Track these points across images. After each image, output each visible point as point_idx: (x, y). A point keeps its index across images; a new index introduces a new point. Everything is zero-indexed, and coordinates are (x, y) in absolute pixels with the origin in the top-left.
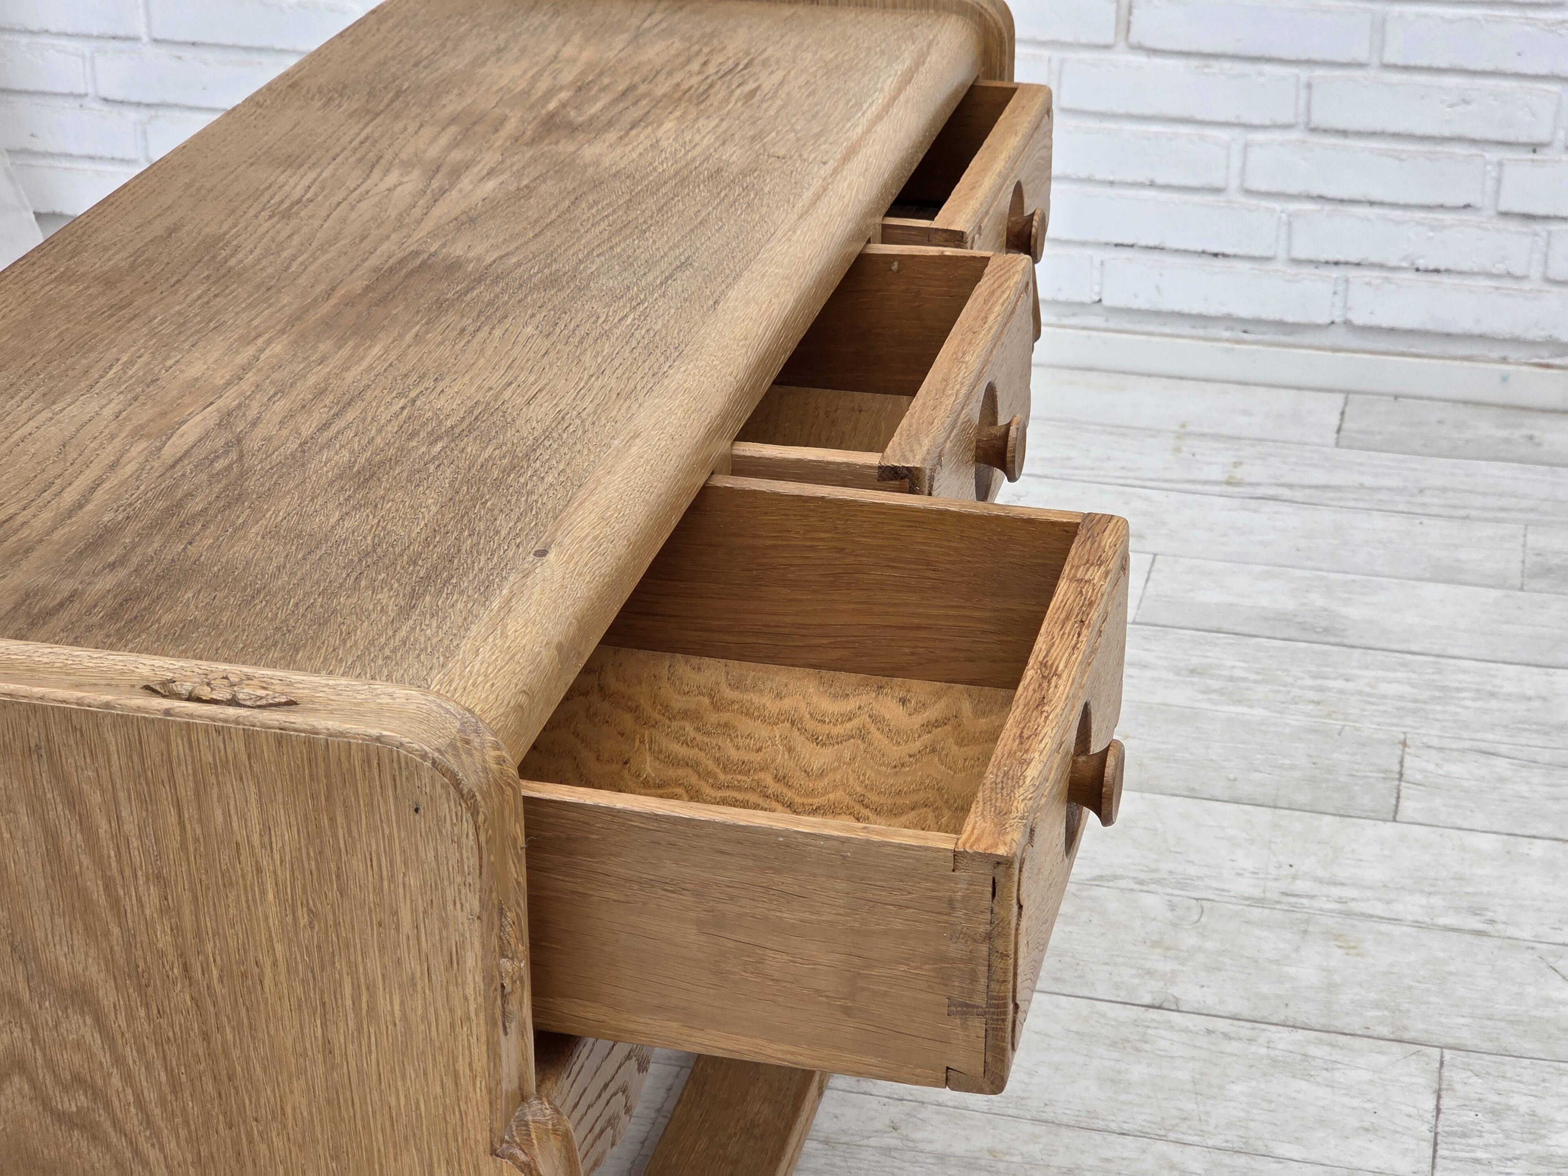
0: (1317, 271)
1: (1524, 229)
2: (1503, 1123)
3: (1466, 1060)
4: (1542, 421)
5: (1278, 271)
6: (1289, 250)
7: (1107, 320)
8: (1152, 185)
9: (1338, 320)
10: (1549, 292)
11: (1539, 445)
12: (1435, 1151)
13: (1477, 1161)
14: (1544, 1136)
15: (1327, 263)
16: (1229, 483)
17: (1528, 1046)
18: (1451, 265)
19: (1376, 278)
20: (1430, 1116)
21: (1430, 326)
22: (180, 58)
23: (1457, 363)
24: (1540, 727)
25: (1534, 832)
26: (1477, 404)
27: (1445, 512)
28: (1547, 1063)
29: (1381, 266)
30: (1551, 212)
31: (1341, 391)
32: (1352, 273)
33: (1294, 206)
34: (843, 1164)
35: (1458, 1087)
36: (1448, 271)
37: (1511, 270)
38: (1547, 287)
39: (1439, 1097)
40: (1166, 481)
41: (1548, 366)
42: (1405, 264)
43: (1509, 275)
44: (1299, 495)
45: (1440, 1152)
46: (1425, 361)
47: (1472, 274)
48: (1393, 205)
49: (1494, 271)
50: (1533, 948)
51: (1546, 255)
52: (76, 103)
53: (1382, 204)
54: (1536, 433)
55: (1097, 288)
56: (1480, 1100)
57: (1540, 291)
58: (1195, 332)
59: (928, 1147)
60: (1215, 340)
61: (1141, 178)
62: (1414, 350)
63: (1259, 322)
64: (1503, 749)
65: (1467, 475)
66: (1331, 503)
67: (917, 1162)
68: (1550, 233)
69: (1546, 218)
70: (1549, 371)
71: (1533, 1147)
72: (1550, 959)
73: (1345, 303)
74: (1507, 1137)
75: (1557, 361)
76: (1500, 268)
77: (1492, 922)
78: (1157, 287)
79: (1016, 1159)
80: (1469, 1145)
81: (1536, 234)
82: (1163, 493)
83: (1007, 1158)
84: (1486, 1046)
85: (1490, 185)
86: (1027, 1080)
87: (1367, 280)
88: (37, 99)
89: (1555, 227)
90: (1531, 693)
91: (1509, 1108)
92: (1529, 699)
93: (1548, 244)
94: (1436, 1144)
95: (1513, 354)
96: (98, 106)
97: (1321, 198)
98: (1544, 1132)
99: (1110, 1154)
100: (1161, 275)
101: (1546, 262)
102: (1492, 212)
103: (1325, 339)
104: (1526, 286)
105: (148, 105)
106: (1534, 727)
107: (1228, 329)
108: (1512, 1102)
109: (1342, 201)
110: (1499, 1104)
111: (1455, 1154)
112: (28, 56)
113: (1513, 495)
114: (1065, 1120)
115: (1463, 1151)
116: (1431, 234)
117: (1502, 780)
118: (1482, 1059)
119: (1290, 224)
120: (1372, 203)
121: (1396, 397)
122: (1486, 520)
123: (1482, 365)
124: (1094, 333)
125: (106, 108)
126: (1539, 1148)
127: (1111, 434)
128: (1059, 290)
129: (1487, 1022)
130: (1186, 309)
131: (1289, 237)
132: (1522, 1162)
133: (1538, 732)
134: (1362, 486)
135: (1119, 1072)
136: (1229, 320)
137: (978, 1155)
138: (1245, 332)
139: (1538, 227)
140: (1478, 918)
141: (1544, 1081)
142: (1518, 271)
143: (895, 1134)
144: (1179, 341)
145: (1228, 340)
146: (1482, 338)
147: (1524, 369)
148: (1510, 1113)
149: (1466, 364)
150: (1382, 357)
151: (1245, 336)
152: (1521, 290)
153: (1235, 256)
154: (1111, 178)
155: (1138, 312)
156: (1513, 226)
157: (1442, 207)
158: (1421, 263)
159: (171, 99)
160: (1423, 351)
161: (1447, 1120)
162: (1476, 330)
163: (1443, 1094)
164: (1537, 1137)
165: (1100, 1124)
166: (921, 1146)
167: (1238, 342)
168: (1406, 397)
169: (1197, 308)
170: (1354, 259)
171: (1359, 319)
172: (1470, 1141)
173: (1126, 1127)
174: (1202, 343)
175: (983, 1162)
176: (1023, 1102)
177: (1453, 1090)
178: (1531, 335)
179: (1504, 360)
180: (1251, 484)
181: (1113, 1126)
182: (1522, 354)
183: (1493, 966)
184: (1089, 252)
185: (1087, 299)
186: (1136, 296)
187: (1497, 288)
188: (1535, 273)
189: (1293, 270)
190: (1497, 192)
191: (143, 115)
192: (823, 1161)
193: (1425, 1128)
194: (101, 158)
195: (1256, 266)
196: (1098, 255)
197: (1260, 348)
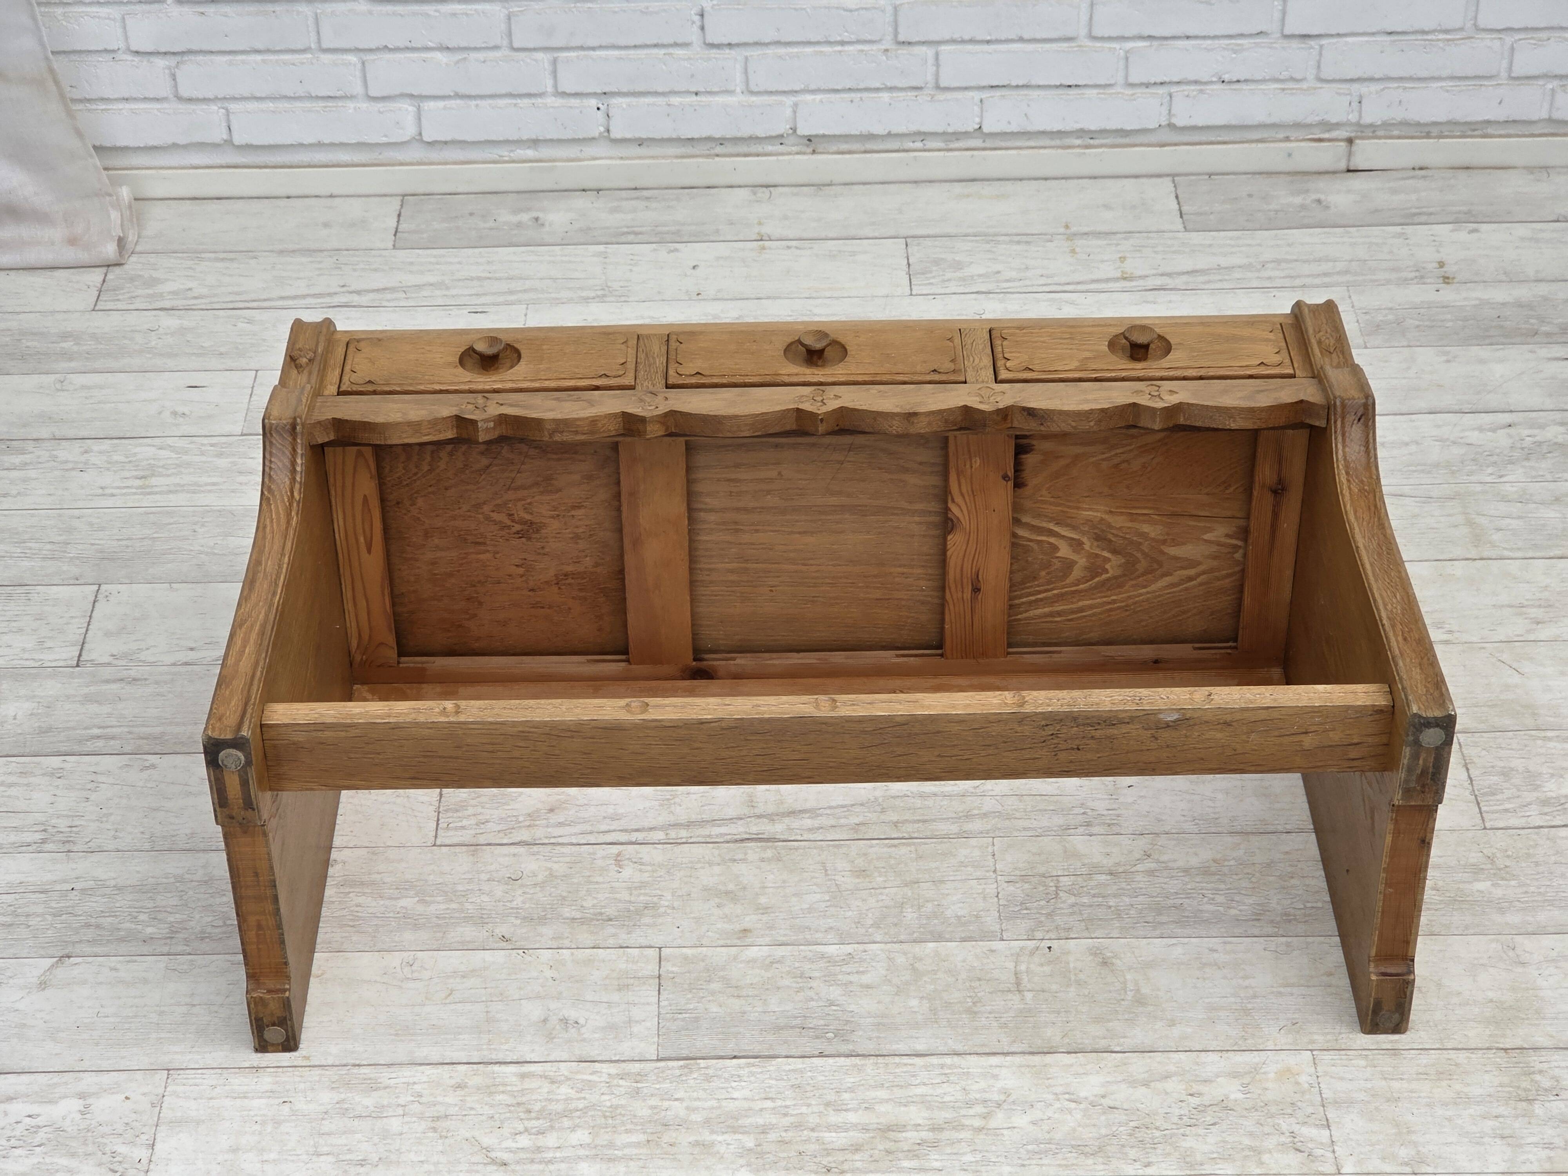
0: (1147, 90)
1: (1303, 46)
2: (1513, 781)
3: (1473, 739)
4: (1322, 183)
5: (1119, 93)
6: (1126, 77)
7: (984, 141)
8: (1021, 40)
9: (1163, 124)
10: (1321, 88)
11: (1327, 207)
12: (1480, 808)
13: (1506, 811)
14: (1539, 786)
15: (1155, 83)
16: (1125, 279)
17: (1507, 722)
18: (1248, 77)
19: (1193, 91)
20: (1467, 784)
21: (1233, 123)
22: (203, 13)
23: (1254, 145)
24: (1423, 467)
25: (1451, 556)
26: (1269, 174)
27: (1287, 283)
28: (1523, 733)
29: (1196, 82)
30: (1322, 32)
31: (1168, 175)
32: (1174, 89)
33: (1129, 45)
34: (1129, 887)
35: (1476, 760)
36: (1246, 81)
37: (1294, 76)
38: (1319, 85)
39: (1468, 770)
40: (1078, 283)
41: (1320, 140)
42: (1214, 79)
43: (1293, 79)
44: (1179, 282)
45: (1483, 809)
46: (1230, 146)
47: (1264, 81)
48: (1204, 38)
49: (1281, 77)
50: (1484, 648)
51: (1319, 62)
52: (109, 57)
53: (1196, 37)
54: (1322, 197)
55: (977, 120)
56: (1493, 767)
57: (1315, 89)
58: (1053, 143)
59: (1175, 865)
60: (1069, 147)
61: (1013, 37)
62: (1219, 139)
63: (1103, 132)
64: (1406, 490)
65: (1289, 245)
66: (1203, 287)
67: (1173, 877)
68: (1321, 46)
69: (1319, 36)
70: (1322, 144)
71: (1535, 794)
72: (1497, 655)
73: (1170, 110)
74: (1519, 790)
75: (1326, 136)
76: (1285, 75)
77: (1450, 632)
78: (1026, 115)
79: (1232, 863)
80: (1498, 800)
81: (1312, 48)
82: (1083, 295)
83: (1226, 863)
84: (1482, 727)
85: (1277, 15)
86: (1213, 805)
87: (1186, 93)
88: (73, 57)
89: (1324, 42)
90: (1406, 439)
91: (1512, 769)
92: (1407, 444)
93: (1321, 54)
94: (1478, 804)
95: (1293, 135)
96: (129, 57)
97: (1150, 37)
98: (1539, 783)
99: (1287, 849)
100: (1028, 105)
101: (1319, 67)
102: (1279, 35)
103: (1152, 138)
104: (1305, 85)
105: (174, 54)
106: (1419, 468)
107: (1078, 138)
108: (1512, 765)
109: (1166, 38)
110: (1504, 767)
111: (1492, 808)
112: (65, 23)
113: (1327, 259)
114: (1249, 830)
115: (1496, 805)
116: (1234, 56)
117: (1415, 516)
118: (1482, 737)
119: (1127, 59)
120: (1188, 37)
121: (1210, 175)
122: (1317, 286)
123: (1272, 145)
124: (975, 153)
125: (137, 59)
126: (1539, 794)
127: (1019, 242)
128: (949, 125)
129: (1476, 709)
130: (1048, 129)
131: (1127, 67)
132: (1534, 807)
133: (1423, 471)
134: (1219, 268)
135: (1266, 788)
136: (1081, 133)
137: (1207, 864)
138: (1092, 138)
139: (1312, 43)
140: (1441, 630)
141: (1526, 746)
142: (1298, 76)
143: (1150, 860)
144: (1042, 151)
145: (1079, 146)
146: (1274, 126)
147: (1303, 144)
148: (1514, 773)
149: (1260, 145)
150: (1198, 147)
151: (1092, 142)
152: (1301, 89)
153: (1085, 86)
154: (989, 38)
155: (1012, 134)
156: (1295, 44)
157: (1242, 36)
158: (1226, 77)
159: (195, 47)
160: (1226, 139)
161: (1479, 785)
162: (1269, 121)
163: (1469, 766)
164: (1537, 788)
165: (1271, 828)
166: (1170, 864)
167: (1087, 147)
168: (1217, 174)
169: (1056, 127)
170: (1176, 79)
171: (1179, 122)
172: (1498, 797)
173: (1288, 827)
174: (1060, 151)
175: (1213, 869)
176: (1218, 821)
177: (1473, 763)
178: (1309, 121)
179: (1287, 139)
180: (1141, 277)
181: (1280, 828)
182: (1301, 134)
183: (1464, 666)
184: (971, 94)
185: (970, 129)
186: (1009, 123)
187: (1283, 89)
188: (1311, 74)
189: (1129, 91)
190: (1283, 20)
191: (172, 61)
192: (1115, 887)
193: (1467, 793)
194: (135, 99)
195: (1101, 91)
196: (977, 95)
197: (1106, 150)
